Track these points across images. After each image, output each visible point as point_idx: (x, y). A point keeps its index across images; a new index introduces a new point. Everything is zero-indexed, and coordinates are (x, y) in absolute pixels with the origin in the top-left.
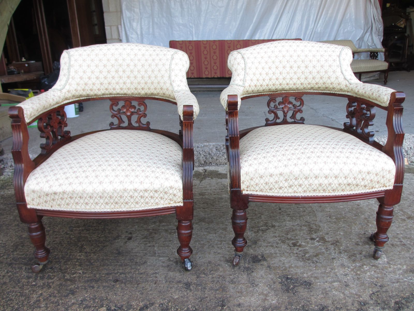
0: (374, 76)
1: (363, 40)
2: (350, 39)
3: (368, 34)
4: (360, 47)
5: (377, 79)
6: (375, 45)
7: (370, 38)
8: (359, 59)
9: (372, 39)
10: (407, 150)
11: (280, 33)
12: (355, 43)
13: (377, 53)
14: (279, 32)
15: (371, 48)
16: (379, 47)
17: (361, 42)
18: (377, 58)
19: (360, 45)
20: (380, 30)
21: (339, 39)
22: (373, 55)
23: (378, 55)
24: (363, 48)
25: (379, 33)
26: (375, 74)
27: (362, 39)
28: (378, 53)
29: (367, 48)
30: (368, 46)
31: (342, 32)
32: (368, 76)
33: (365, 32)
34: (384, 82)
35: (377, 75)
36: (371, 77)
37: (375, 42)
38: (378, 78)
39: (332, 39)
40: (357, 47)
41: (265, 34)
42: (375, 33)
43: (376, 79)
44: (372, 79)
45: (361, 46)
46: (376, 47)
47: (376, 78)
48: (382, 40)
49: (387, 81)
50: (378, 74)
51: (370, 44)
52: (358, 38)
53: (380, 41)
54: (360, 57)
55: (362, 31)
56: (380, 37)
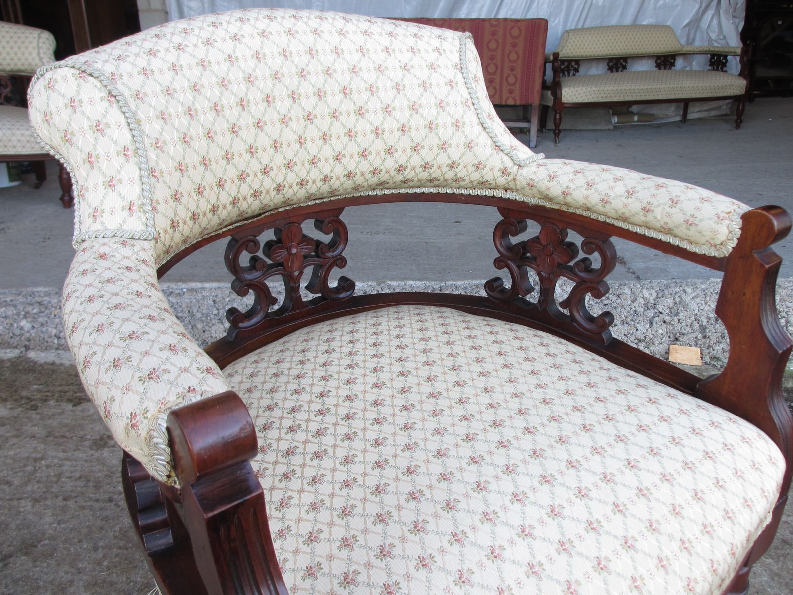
0: (719, 108)
1: (698, 27)
2: (668, 23)
3: (710, 13)
4: (689, 43)
5: (726, 115)
6: (724, 38)
7: (715, 22)
8: (688, 69)
9: (719, 25)
10: (705, 323)
11: (513, 7)
12: (678, 32)
13: (725, 57)
14: (511, 4)
15: (716, 44)
16: (734, 42)
17: (693, 32)
18: (724, 69)
19: (692, 36)
20: (739, 5)
21: (644, 23)
22: (717, 61)
23: (727, 61)
24: (699, 43)
25: (735, 10)
26: (721, 102)
27: (695, 22)
28: (729, 57)
29: (706, 44)
30: (710, 40)
31: (651, 6)
32: (706, 108)
33: (704, 6)
34: (736, 122)
35: (725, 107)
36: (713, 109)
37: (725, 33)
38: (729, 112)
39: (628, 21)
40: (683, 41)
41: (482, 7)
42: (726, 12)
43: (722, 115)
44: (713, 113)
45: (694, 40)
46: (727, 43)
47: (723, 113)
48: (740, 29)
49: (741, 122)
50: (727, 104)
51: (713, 36)
52: (686, 22)
53: (737, 29)
54: (691, 64)
55: (697, 6)
56: (737, 21)
